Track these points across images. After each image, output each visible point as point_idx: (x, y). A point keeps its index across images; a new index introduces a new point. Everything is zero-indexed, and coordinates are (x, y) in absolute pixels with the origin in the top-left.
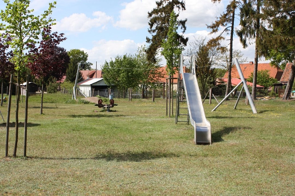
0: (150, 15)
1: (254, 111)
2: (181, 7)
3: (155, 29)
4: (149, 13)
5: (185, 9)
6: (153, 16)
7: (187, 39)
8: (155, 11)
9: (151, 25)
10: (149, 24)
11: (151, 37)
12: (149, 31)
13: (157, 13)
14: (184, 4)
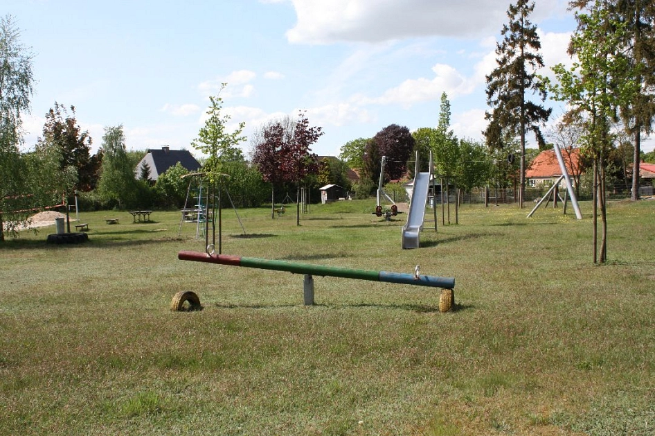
0: (489, 79)
1: (579, 216)
2: (536, 62)
3: (496, 99)
4: (487, 77)
5: (543, 66)
6: (495, 79)
7: (550, 111)
8: (496, 73)
9: (491, 94)
10: (487, 92)
11: (491, 111)
12: (489, 103)
13: (499, 76)
14: (540, 58)
